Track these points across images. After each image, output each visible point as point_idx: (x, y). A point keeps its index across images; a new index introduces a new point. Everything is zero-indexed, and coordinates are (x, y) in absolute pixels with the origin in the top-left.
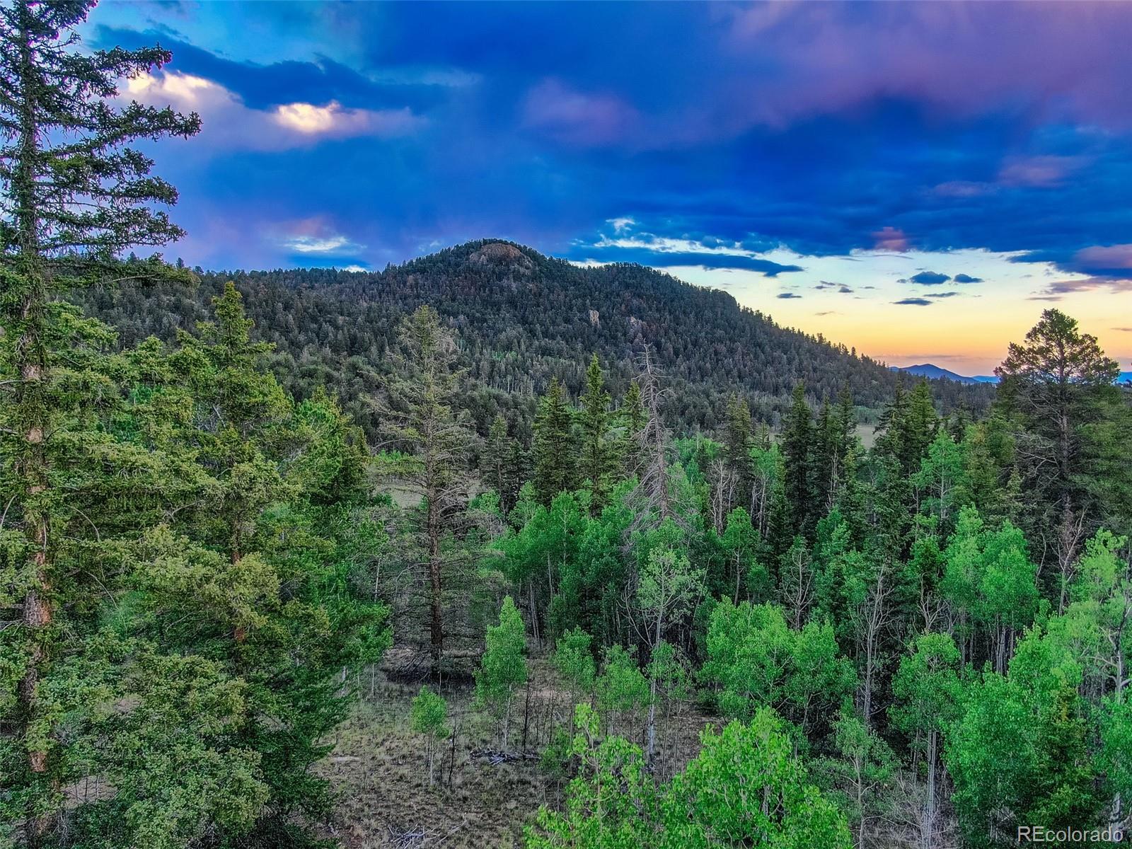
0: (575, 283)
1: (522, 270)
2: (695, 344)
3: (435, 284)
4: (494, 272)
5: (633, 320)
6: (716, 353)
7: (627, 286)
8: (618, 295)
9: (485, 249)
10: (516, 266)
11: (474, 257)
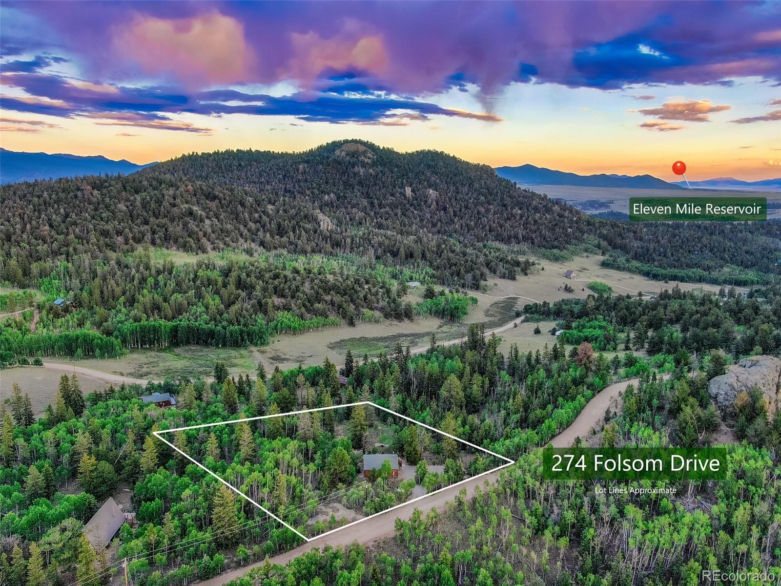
0: (397, 166)
1: (366, 160)
2: (466, 207)
3: (316, 172)
4: (349, 162)
5: (431, 191)
6: (479, 213)
7: (429, 166)
8: (423, 173)
9: (344, 148)
10: (363, 157)
11: (337, 152)
